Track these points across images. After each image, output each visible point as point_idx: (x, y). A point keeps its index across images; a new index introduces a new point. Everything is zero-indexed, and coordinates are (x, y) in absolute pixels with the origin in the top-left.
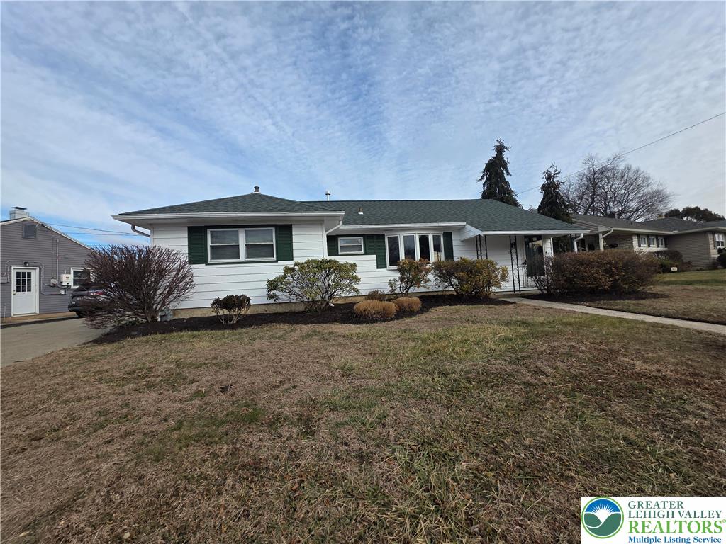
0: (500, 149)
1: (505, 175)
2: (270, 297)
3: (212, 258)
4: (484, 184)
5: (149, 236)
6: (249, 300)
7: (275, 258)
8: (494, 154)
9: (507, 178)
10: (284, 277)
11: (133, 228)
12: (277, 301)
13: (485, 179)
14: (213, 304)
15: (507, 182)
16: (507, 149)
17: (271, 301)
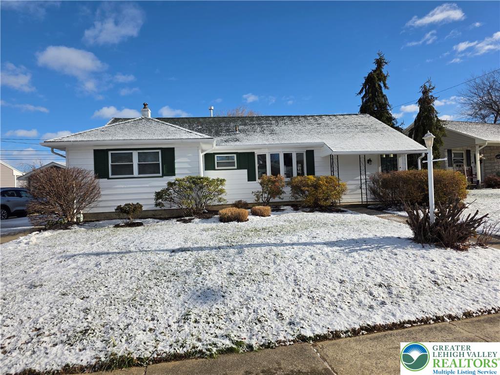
0: (380, 63)
1: (383, 88)
2: (157, 205)
3: (112, 174)
4: (363, 98)
5: (65, 157)
6: (141, 206)
7: (161, 175)
8: (375, 67)
9: (385, 91)
10: (168, 189)
11: (53, 151)
12: (163, 208)
13: (364, 93)
14: (116, 210)
15: (384, 96)
16: (386, 63)
17: (158, 208)
